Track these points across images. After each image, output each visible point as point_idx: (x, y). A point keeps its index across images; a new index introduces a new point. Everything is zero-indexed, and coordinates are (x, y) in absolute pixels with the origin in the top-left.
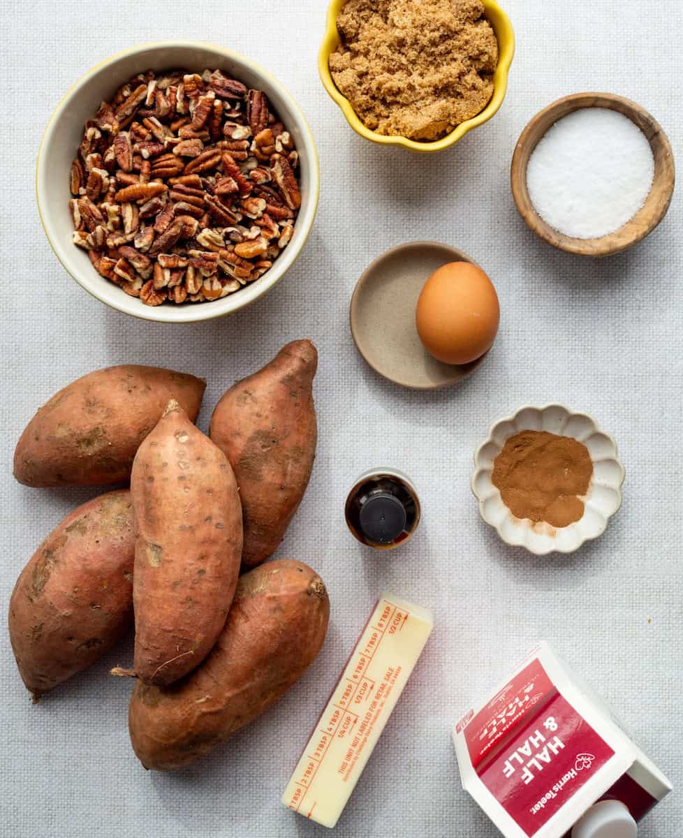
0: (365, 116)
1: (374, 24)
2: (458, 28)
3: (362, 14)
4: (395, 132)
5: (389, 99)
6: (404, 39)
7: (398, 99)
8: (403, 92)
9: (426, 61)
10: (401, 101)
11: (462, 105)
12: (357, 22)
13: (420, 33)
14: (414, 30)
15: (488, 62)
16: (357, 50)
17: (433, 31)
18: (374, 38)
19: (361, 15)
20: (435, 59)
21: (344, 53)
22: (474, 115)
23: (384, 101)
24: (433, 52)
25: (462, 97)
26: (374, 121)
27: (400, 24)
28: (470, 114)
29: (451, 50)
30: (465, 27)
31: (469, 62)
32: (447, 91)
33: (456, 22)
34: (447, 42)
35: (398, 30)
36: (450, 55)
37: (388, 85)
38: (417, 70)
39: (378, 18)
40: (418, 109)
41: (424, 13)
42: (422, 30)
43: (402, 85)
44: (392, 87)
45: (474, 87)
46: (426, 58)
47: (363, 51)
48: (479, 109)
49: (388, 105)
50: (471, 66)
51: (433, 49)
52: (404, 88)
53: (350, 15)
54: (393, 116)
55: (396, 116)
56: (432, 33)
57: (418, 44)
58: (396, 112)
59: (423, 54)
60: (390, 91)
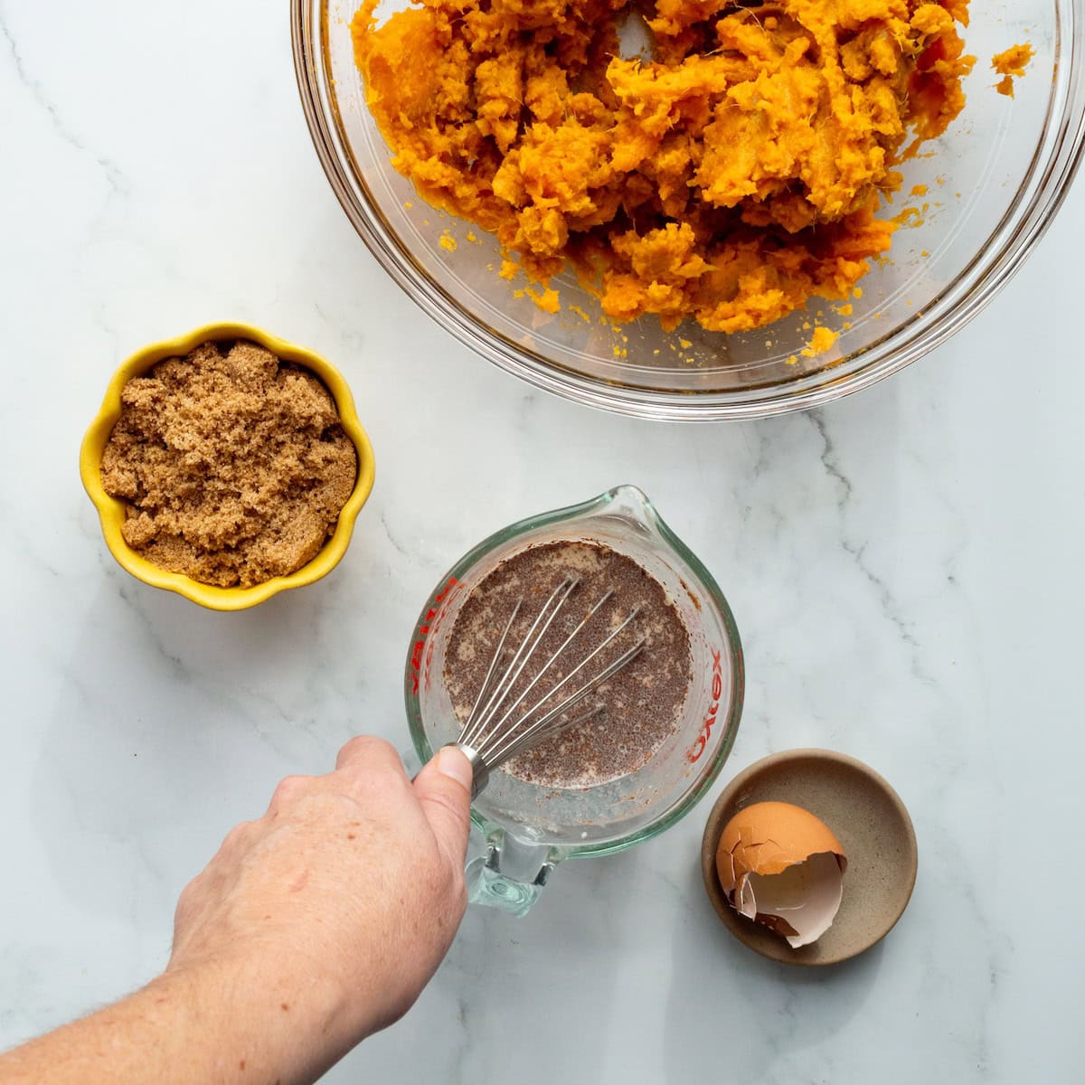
0: (218, 578)
1: (153, 460)
2: (260, 403)
3: (131, 456)
4: (266, 576)
5: (233, 543)
6: (202, 461)
7: (243, 535)
8: (244, 524)
9: (248, 466)
10: (249, 536)
11: (328, 491)
12: (130, 471)
13: (217, 440)
14: (208, 442)
15: (324, 419)
16: (152, 506)
17: (232, 427)
18: (165, 480)
19: (130, 458)
20: (257, 456)
21: (139, 516)
22: (349, 493)
23: (228, 549)
24: (249, 451)
25: (320, 482)
26: (233, 577)
27: (186, 446)
28: (344, 495)
29: (269, 435)
30: (269, 397)
31: (301, 437)
32: (298, 485)
33: (252, 399)
34: (257, 428)
35: (188, 455)
36: (273, 441)
37: (220, 531)
38: (243, 486)
39: (153, 449)
40: (278, 532)
41: (205, 413)
42: (218, 436)
43: (238, 517)
44: (226, 530)
45: (328, 461)
46: (246, 463)
47: (162, 502)
48: (352, 482)
49: (237, 549)
50: (307, 437)
51: (246, 449)
52: (242, 520)
53: (116, 470)
54: (251, 560)
55: (253, 557)
56: (232, 433)
57: (223, 454)
58: (253, 552)
59: (238, 463)
60: (227, 534)
